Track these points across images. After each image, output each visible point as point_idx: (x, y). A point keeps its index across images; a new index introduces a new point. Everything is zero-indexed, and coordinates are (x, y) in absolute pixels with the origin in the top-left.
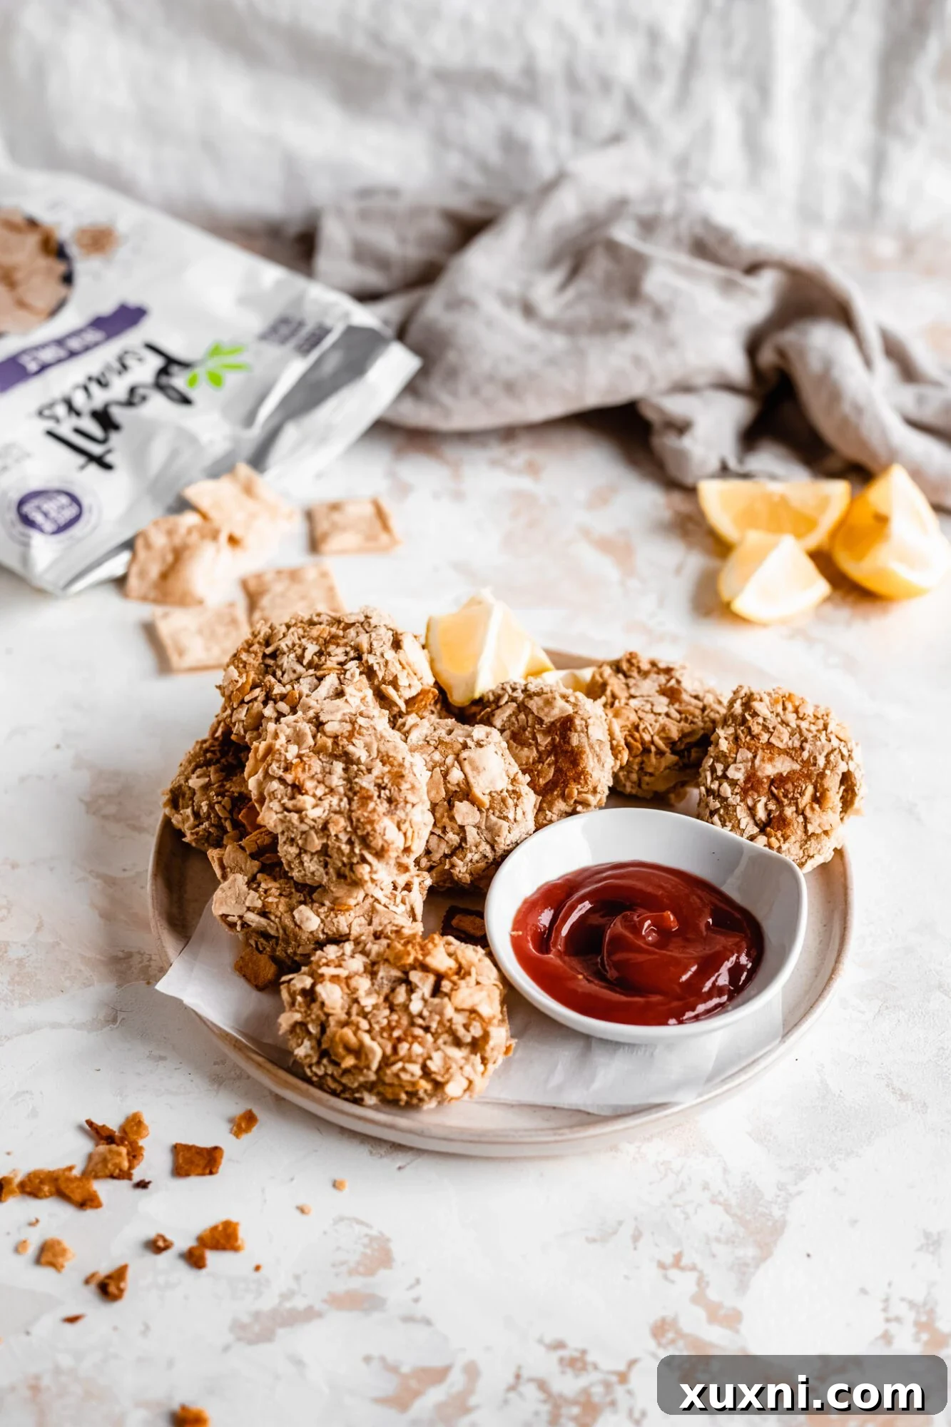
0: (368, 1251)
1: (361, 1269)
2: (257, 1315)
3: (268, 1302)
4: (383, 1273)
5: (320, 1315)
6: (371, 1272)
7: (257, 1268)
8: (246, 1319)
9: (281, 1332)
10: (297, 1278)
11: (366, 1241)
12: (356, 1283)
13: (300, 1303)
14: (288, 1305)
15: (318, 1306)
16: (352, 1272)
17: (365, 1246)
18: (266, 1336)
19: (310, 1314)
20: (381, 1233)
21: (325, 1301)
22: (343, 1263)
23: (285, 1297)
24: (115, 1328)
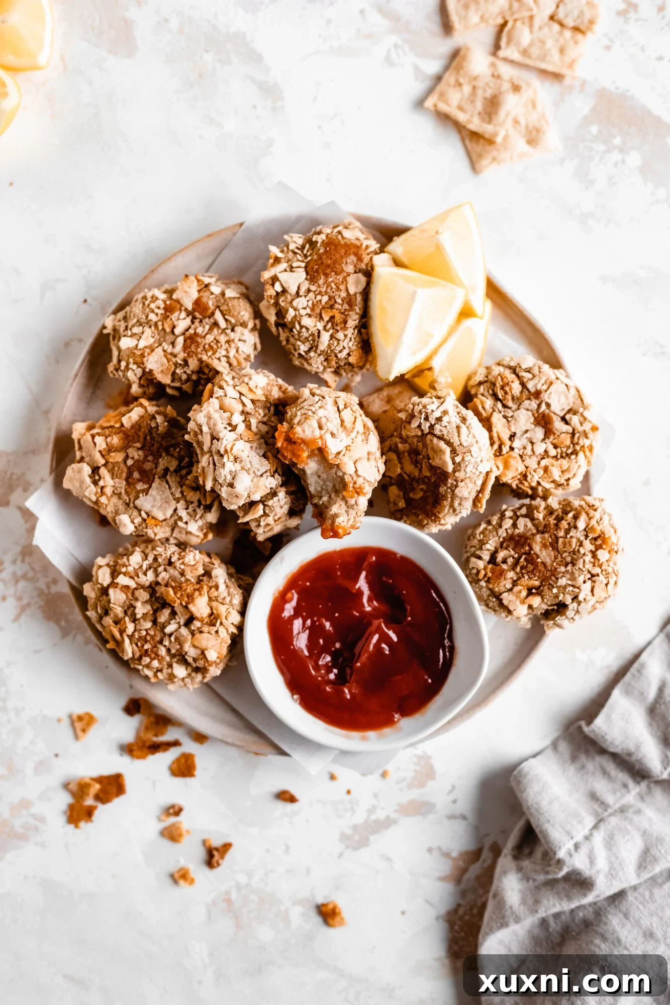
0: (418, 768)
1: (416, 783)
2: (355, 828)
3: (360, 818)
4: (431, 784)
5: (395, 822)
6: (422, 785)
7: (349, 792)
8: (349, 832)
9: (372, 838)
10: (375, 795)
11: (415, 760)
12: (414, 794)
13: (380, 815)
14: (373, 817)
15: (393, 815)
16: (410, 786)
17: (416, 764)
18: (364, 843)
19: (388, 823)
20: (424, 752)
21: (396, 811)
22: (404, 780)
23: (371, 811)
24: (268, 851)
